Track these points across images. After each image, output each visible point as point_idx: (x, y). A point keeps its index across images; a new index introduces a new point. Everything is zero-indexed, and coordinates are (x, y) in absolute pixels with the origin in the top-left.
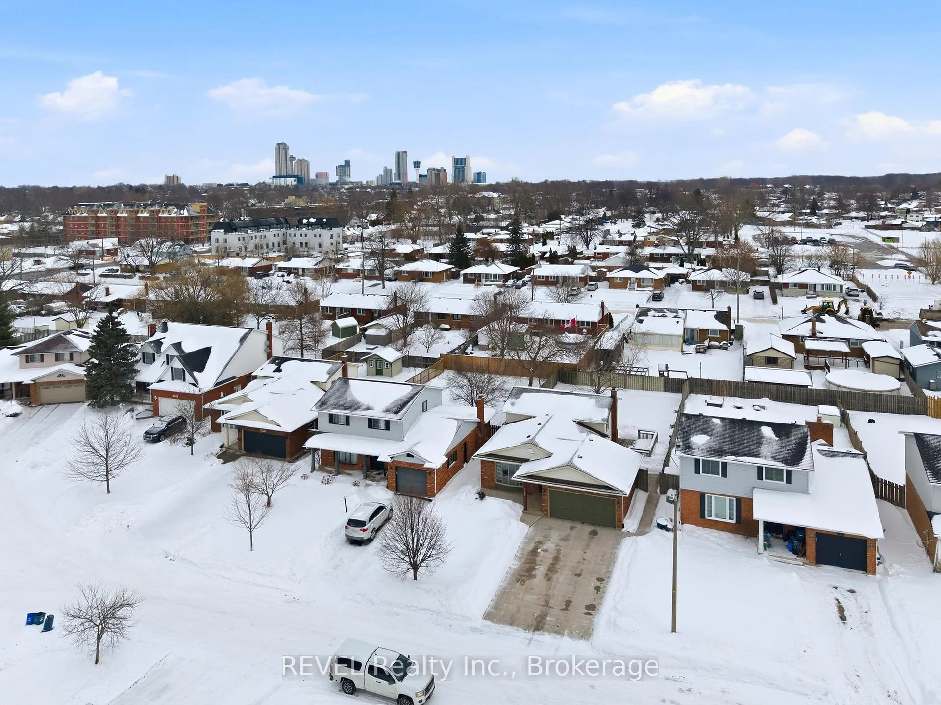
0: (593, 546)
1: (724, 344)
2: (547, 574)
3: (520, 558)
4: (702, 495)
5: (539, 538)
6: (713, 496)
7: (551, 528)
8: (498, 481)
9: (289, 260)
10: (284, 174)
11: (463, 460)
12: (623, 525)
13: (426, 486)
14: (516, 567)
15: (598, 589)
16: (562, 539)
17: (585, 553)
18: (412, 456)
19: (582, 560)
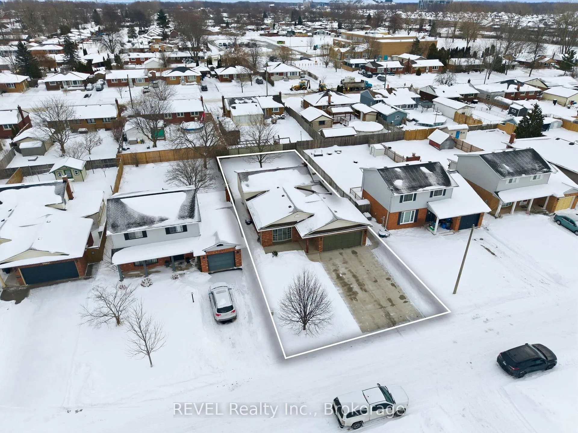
1: (283, 116)
2: (361, 288)
3: (336, 284)
4: (400, 213)
5: (332, 268)
6: (405, 213)
7: (331, 259)
8: (274, 240)
12: (366, 242)
13: (235, 261)
14: (341, 291)
15: (393, 285)
16: (344, 263)
17: (364, 266)
18: (222, 245)
19: (367, 272)
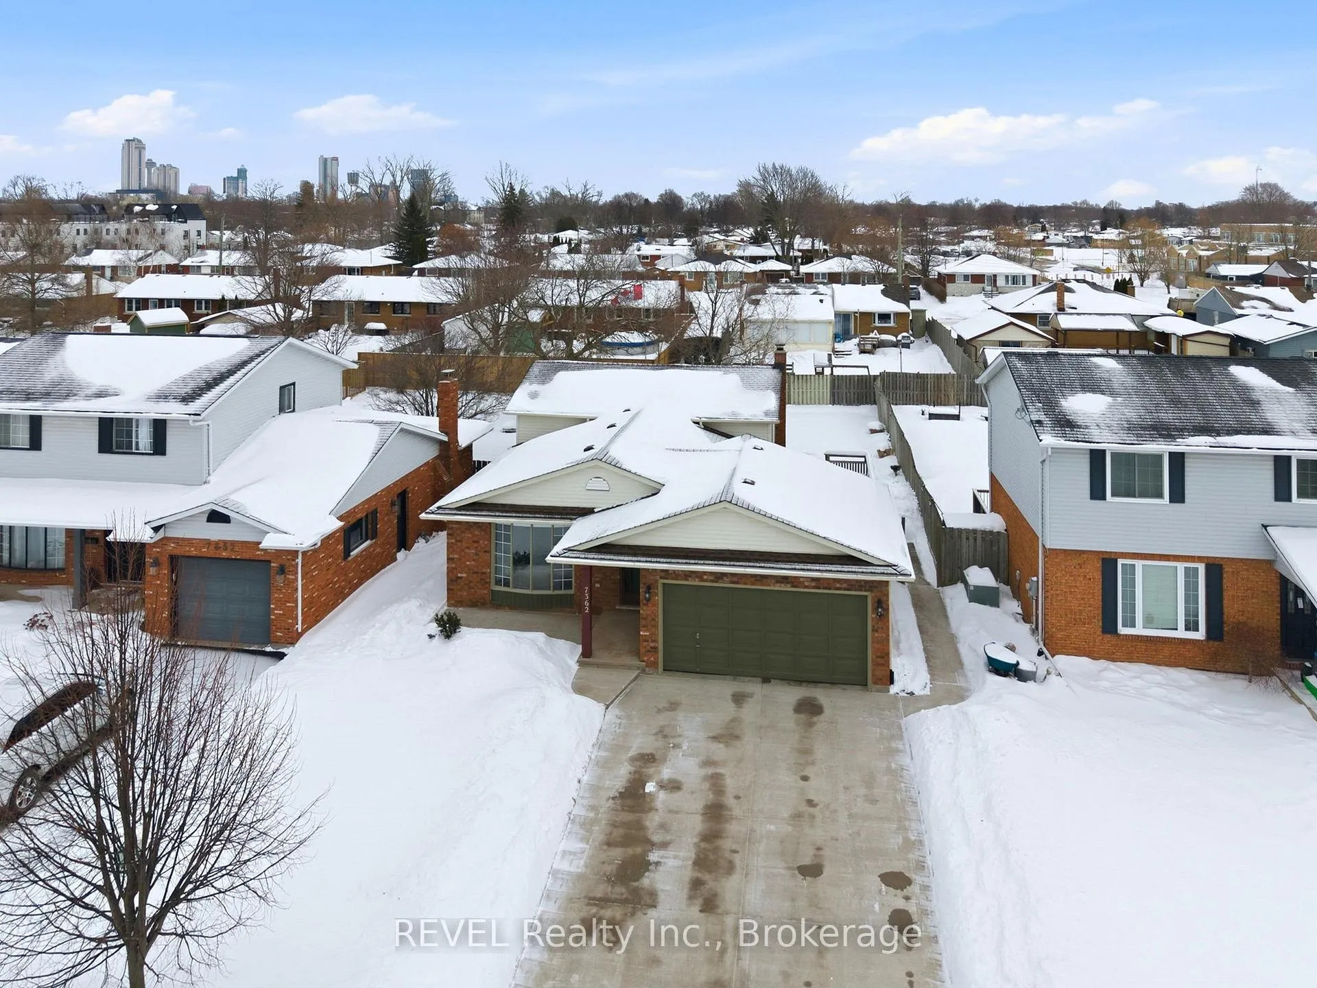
0: (821, 750)
1: (903, 337)
2: (696, 884)
3: (587, 825)
4: (1108, 563)
5: (641, 742)
6: (1139, 564)
7: (673, 706)
8: (498, 582)
9: (89, 252)
10: (135, 186)
11: (394, 540)
12: (892, 673)
13: (269, 611)
14: (576, 866)
16: (715, 738)
17: (805, 778)
18: (225, 519)
19: (804, 808)
